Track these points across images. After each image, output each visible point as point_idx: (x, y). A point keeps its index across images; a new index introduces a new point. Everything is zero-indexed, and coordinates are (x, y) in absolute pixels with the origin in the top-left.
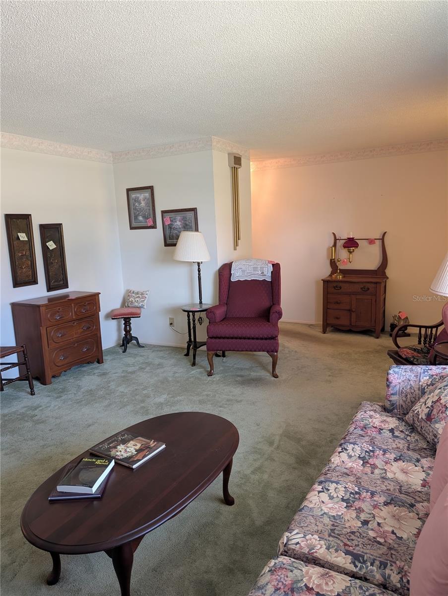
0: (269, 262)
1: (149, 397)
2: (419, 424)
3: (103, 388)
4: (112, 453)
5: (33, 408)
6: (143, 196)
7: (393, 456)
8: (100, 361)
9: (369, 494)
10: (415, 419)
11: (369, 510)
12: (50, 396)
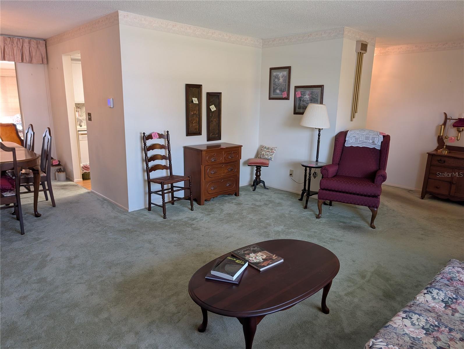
0: (381, 133)
1: (270, 225)
3: (238, 213)
4: (246, 257)
5: (192, 219)
6: (282, 74)
8: (237, 194)
9: (447, 329)
11: (446, 340)
12: (203, 213)
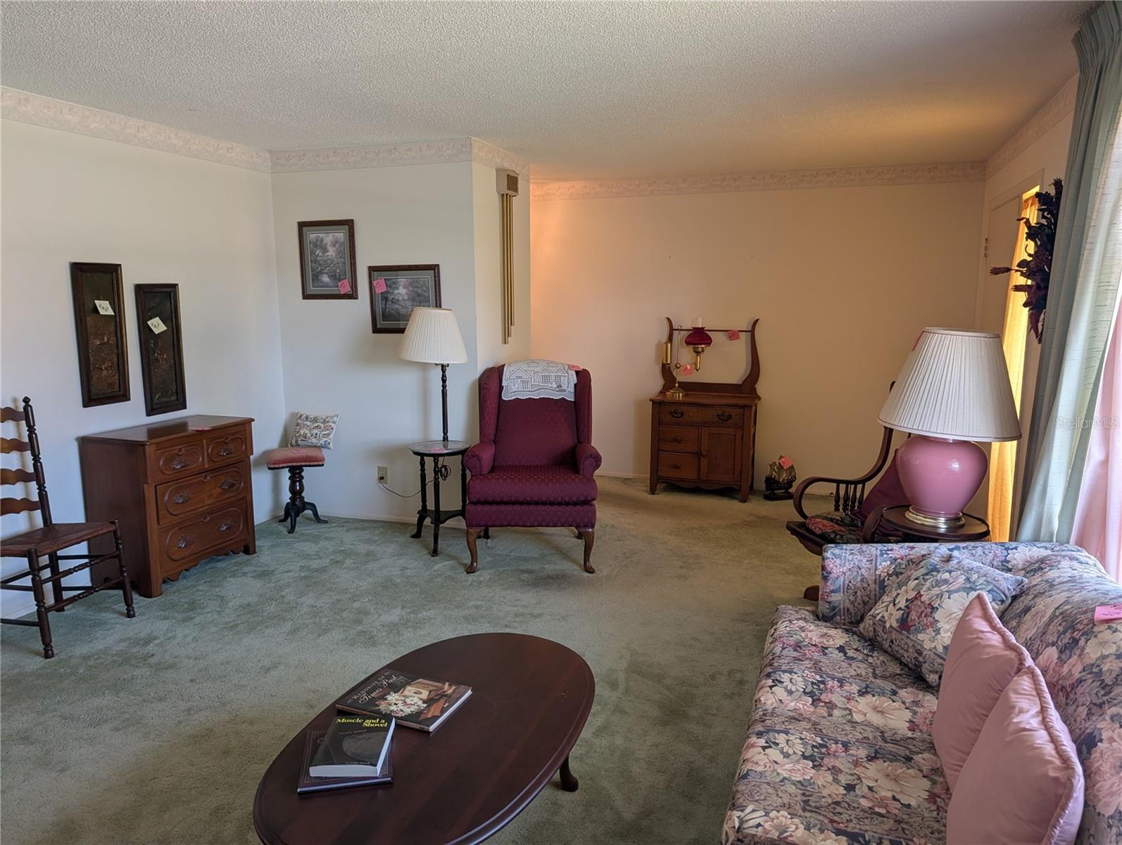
0: (570, 367)
1: (367, 613)
2: (885, 637)
3: (271, 599)
4: (380, 707)
5: (141, 642)
6: (331, 238)
7: (855, 688)
8: (249, 549)
9: (840, 746)
10: (877, 629)
11: (849, 768)
12: (168, 619)
